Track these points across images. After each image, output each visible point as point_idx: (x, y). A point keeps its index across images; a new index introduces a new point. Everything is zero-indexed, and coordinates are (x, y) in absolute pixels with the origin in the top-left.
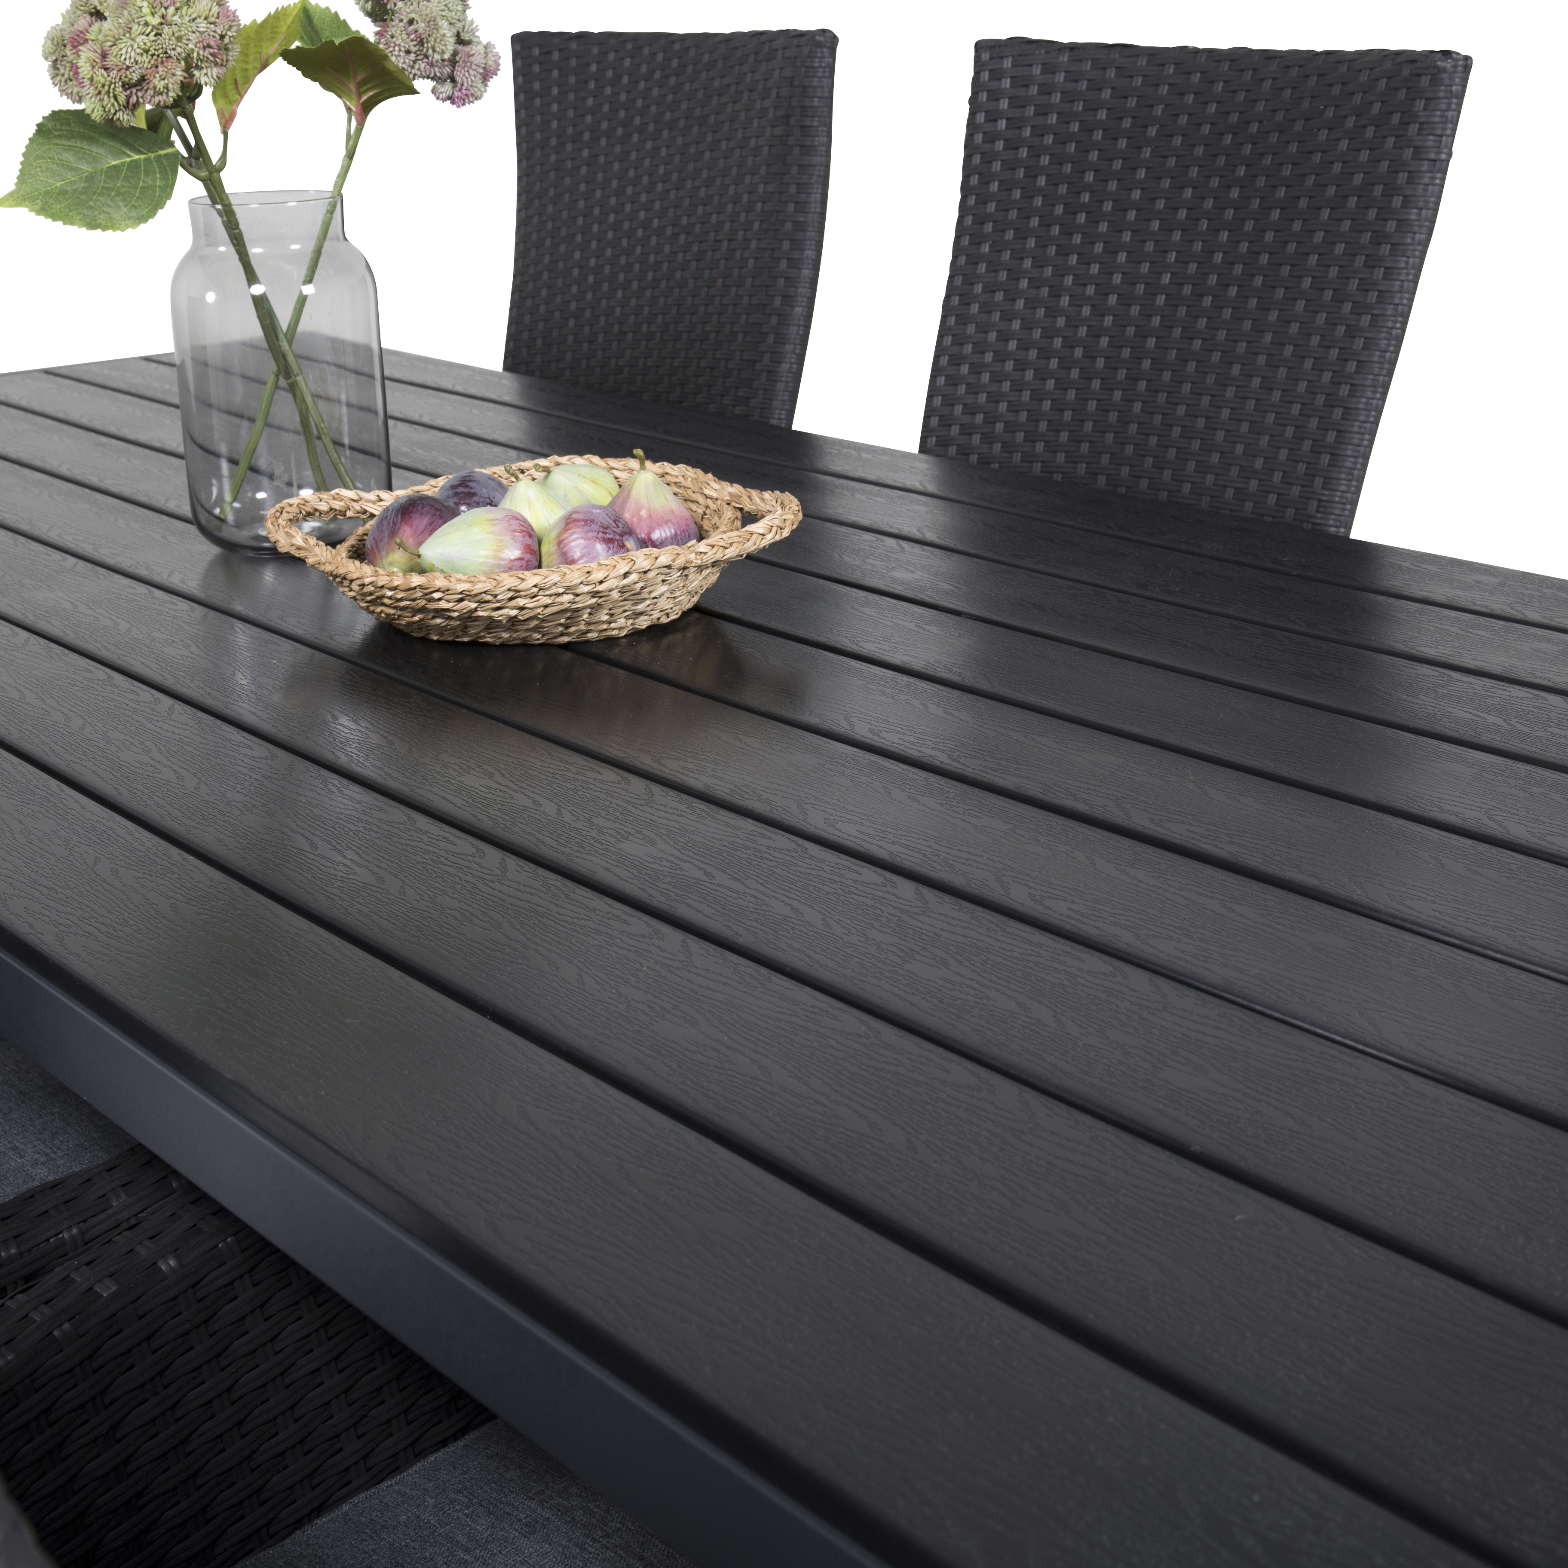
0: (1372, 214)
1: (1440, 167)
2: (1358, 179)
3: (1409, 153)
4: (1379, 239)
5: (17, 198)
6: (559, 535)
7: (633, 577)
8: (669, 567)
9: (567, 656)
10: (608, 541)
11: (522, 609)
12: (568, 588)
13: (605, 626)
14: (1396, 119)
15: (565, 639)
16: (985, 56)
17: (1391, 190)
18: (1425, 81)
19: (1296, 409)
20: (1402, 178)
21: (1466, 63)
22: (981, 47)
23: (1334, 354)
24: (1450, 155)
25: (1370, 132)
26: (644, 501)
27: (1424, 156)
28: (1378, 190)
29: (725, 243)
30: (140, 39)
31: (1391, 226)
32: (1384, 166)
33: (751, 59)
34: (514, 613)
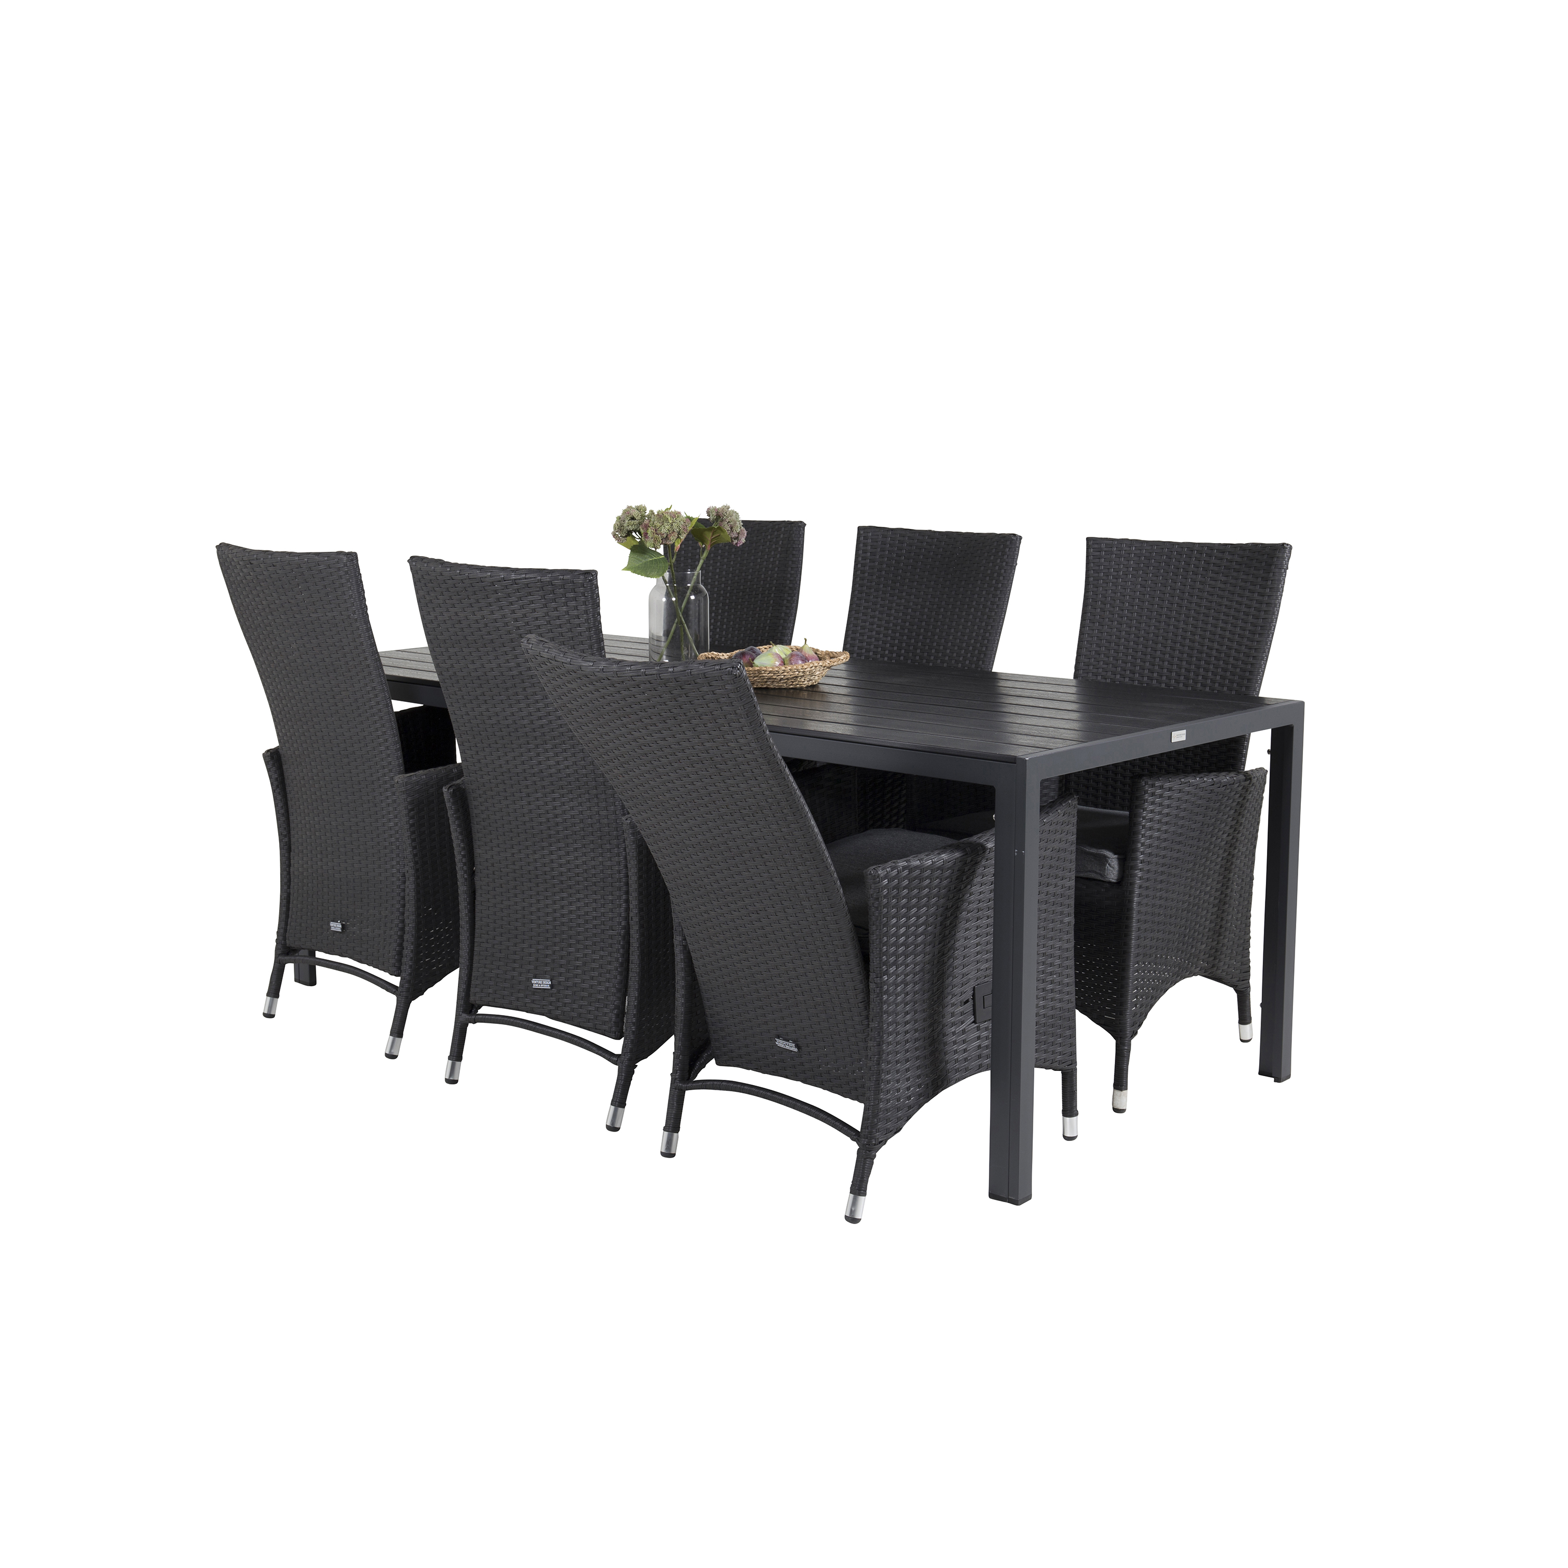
0: (994, 582)
1: (1013, 567)
2: (989, 572)
3: (1004, 564)
4: (996, 589)
5: (627, 569)
6: (790, 659)
7: (813, 668)
8: (821, 666)
9: (792, 691)
10: (803, 660)
11: (784, 676)
12: (797, 670)
13: (802, 683)
14: (1000, 554)
15: (792, 686)
16: (862, 532)
17: (999, 575)
18: (1008, 543)
19: (972, 641)
20: (1003, 571)
21: (1021, 538)
22: (860, 528)
23: (984, 624)
24: (1017, 564)
25: (992, 558)
26: (807, 652)
27: (1009, 565)
28: (995, 575)
29: (760, 595)
30: (667, 527)
31: (1000, 585)
32: (997, 568)
33: (770, 530)
34: (782, 677)
